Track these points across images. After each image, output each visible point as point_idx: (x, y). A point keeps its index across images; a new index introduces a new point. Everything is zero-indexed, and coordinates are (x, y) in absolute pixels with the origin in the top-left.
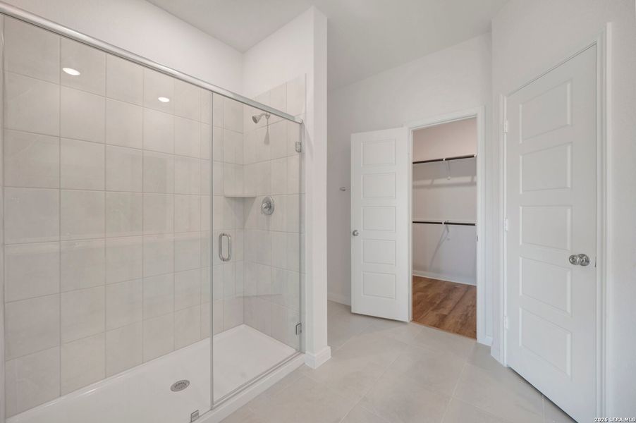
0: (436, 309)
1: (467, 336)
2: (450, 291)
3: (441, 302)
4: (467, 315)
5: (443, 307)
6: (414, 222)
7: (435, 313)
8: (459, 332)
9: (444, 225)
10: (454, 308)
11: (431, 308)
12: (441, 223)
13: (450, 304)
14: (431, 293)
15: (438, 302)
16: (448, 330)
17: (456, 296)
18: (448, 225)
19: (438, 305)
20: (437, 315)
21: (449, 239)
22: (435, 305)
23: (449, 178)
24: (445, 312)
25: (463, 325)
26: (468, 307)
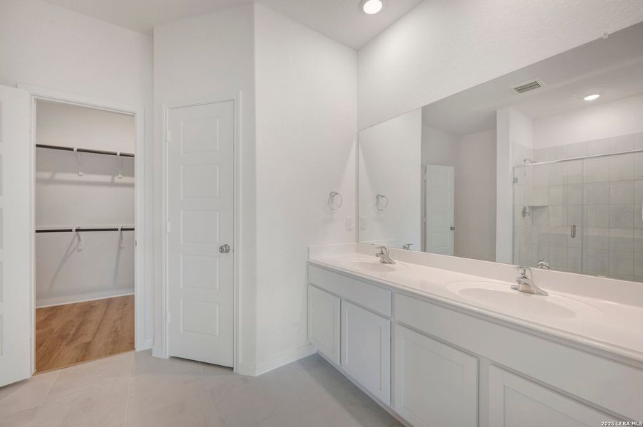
0: (72, 341)
1: (124, 351)
2: (85, 313)
3: (78, 330)
4: (116, 331)
5: (82, 335)
6: (37, 231)
7: (73, 346)
8: (112, 353)
9: (74, 233)
10: (98, 329)
11: (64, 343)
12: (71, 231)
13: (90, 328)
14: (56, 324)
15: (72, 332)
16: (99, 356)
17: (96, 316)
18: (80, 232)
19: (73, 334)
20: (76, 347)
21: (80, 250)
22: (70, 337)
23: (81, 174)
24: (86, 339)
25: (114, 342)
26: (115, 322)
